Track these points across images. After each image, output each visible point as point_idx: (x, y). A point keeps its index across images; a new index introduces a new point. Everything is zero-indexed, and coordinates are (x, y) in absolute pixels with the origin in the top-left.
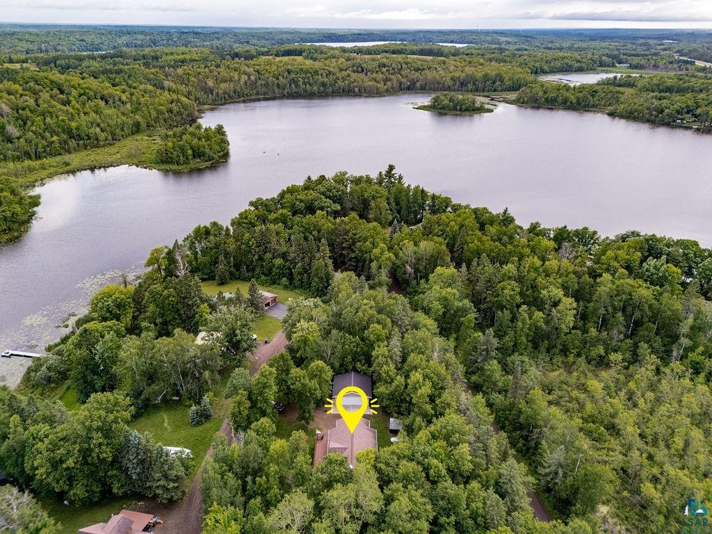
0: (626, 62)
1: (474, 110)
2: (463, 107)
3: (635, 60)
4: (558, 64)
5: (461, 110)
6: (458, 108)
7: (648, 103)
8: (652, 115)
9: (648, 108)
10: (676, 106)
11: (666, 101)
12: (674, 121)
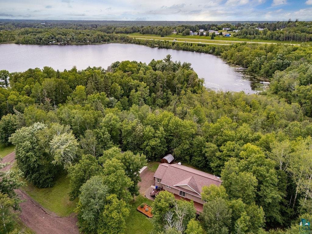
7: (32, 36)
8: (38, 41)
9: (34, 39)
10: (47, 36)
11: (40, 35)
12: (49, 43)
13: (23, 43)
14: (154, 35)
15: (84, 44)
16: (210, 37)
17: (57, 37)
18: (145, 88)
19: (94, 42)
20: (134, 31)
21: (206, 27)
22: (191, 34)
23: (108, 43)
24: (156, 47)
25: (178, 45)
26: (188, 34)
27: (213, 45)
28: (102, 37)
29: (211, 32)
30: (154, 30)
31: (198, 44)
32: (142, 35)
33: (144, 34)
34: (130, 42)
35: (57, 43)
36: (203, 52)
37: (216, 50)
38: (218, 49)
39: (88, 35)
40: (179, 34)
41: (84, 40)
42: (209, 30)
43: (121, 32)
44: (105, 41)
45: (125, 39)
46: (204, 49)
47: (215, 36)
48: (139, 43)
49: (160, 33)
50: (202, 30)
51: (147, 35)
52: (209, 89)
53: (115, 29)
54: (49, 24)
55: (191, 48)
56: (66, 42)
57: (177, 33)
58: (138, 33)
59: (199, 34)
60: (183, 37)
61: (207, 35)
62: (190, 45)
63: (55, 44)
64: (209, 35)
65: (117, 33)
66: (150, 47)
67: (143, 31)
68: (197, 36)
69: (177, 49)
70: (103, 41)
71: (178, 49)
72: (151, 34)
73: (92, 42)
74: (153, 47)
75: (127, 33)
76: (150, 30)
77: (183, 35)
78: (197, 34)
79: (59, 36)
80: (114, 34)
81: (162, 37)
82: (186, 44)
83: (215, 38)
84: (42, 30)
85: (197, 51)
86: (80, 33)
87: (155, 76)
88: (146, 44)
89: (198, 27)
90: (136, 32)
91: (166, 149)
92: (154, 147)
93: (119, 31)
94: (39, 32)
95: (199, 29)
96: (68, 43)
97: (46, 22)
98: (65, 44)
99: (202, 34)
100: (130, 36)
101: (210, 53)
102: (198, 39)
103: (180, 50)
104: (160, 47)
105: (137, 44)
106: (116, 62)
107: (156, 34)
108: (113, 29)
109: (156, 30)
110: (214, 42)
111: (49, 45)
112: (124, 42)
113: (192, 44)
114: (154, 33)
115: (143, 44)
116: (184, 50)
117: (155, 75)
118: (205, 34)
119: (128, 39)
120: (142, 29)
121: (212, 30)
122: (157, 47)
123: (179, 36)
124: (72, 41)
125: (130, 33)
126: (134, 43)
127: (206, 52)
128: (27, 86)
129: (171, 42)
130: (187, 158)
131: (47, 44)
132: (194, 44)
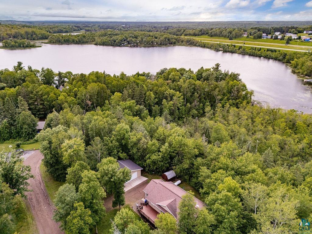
0: (84, 29)
1: (31, 46)
2: (25, 45)
3: (87, 28)
4: (56, 29)
5: (23, 47)
6: (22, 46)
7: (109, 39)
8: (112, 43)
9: (110, 41)
10: (120, 38)
11: (115, 38)
12: (121, 44)
13: (100, 45)
14: (222, 38)
15: (151, 47)
16: (285, 41)
17: (128, 40)
18: (179, 97)
19: (161, 44)
20: (202, 33)
21: (284, 29)
22: (263, 38)
23: (173, 46)
24: (220, 51)
25: (244, 50)
26: (260, 37)
27: (285, 50)
28: (169, 40)
29: (288, 35)
30: (223, 33)
31: (268, 49)
32: (210, 37)
33: (212, 36)
34: (195, 45)
35: (127, 45)
36: (271, 59)
37: (287, 57)
38: (290, 55)
39: (156, 38)
40: (250, 37)
41: (152, 42)
42: (287, 33)
43: (190, 35)
44: (171, 43)
45: (191, 41)
46: (273, 55)
47: (291, 40)
48: (204, 46)
49: (229, 36)
50: (277, 34)
51: (215, 37)
52: (259, 102)
53: (184, 31)
54: (127, 26)
55: (259, 53)
56: (136, 44)
57: (247, 36)
58: (206, 36)
59: (273, 37)
60: (254, 40)
61: (282, 39)
62: (259, 50)
63: (126, 45)
64: (284, 39)
65: (186, 35)
66: (214, 50)
67: (211, 33)
68: (270, 40)
69: (242, 53)
70: (169, 43)
71: (244, 54)
72: (220, 36)
73: (159, 45)
74: (217, 50)
75: (195, 35)
76: (218, 33)
77: (255, 38)
78: (270, 37)
79: (131, 38)
80: (182, 37)
81: (230, 39)
82: (254, 49)
83: (290, 42)
84: (119, 32)
85: (264, 57)
86: (150, 36)
87: (193, 86)
88: (210, 47)
89: (274, 29)
90: (204, 34)
91: (168, 165)
92: (155, 161)
93: (188, 33)
94: (116, 35)
95: (275, 32)
96: (137, 45)
97: (126, 23)
98: (134, 46)
99: (276, 38)
100: (197, 39)
101: (279, 60)
102: (271, 43)
103: (246, 55)
104: (225, 51)
105: (202, 47)
106: (164, 69)
107: (225, 37)
108: (182, 31)
109: (225, 33)
110: (288, 47)
111: (121, 46)
112: (189, 44)
113: (260, 49)
114: (222, 36)
115: (208, 48)
116: (250, 55)
117: (194, 84)
118: (279, 37)
119: (194, 42)
120: (210, 32)
121: (291, 33)
122: (222, 51)
123: (249, 39)
124: (141, 44)
125: (199, 35)
126: (199, 46)
127: (276, 59)
128: (76, 89)
129: (238, 46)
130: (187, 177)
131: (119, 46)
132: (263, 48)
